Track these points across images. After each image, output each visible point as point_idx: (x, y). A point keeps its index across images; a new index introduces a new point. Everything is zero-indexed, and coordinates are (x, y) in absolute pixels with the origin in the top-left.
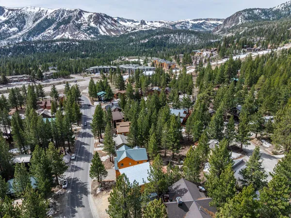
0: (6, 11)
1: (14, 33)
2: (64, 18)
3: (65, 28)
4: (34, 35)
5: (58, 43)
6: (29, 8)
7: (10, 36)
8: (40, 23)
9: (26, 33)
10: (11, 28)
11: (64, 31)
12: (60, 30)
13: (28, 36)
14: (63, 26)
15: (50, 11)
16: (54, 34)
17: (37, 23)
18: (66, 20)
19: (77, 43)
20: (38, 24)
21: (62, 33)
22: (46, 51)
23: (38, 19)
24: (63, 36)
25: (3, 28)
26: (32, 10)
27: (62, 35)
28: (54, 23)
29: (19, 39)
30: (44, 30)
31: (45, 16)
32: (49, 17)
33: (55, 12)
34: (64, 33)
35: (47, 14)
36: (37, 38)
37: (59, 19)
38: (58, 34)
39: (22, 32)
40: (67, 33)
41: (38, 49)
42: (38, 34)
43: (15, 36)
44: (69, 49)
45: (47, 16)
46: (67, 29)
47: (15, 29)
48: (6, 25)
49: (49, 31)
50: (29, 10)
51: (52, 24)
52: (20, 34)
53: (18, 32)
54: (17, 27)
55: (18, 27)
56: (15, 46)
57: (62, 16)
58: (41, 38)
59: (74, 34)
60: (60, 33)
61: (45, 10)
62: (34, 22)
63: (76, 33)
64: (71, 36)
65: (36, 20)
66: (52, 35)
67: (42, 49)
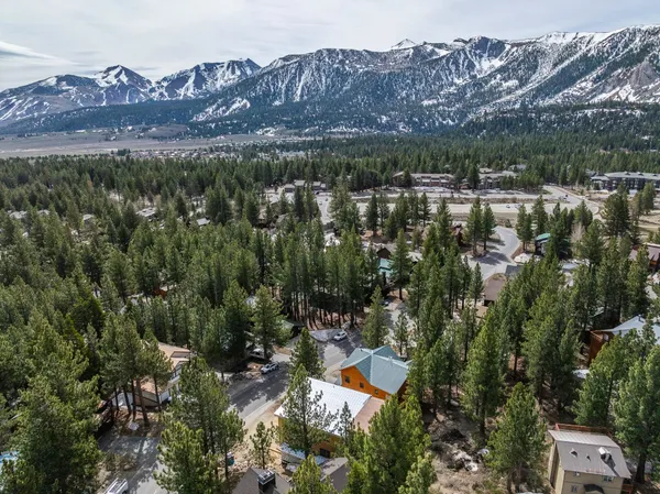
0: (508, 47)
1: (510, 91)
2: (632, 50)
3: (625, 74)
4: (547, 95)
5: (589, 112)
6: (553, 37)
7: (500, 97)
8: (568, 66)
9: (532, 90)
10: (506, 81)
11: (620, 82)
12: (610, 80)
13: (535, 97)
14: (620, 71)
15: (598, 38)
16: (593, 90)
17: (560, 67)
18: (633, 55)
19: (638, 113)
20: (563, 69)
21: (614, 88)
22: (555, 129)
23: (566, 58)
24: (614, 95)
25: (492, 82)
26: (559, 41)
27: (614, 92)
28: (600, 64)
29: (515, 103)
30: (571, 81)
31: (584, 49)
32: (592, 52)
33: (611, 39)
34: (618, 89)
35: (590, 46)
36: (552, 101)
37: (617, 55)
38: (602, 92)
39: (524, 88)
40: (628, 87)
41: (539, 125)
42: (556, 93)
43: (508, 97)
44: (611, 126)
45: (589, 51)
46: (628, 78)
47: (513, 83)
48: (499, 76)
49: (584, 84)
50: (551, 41)
51: (594, 68)
52: (520, 92)
53: (517, 88)
54: (517, 79)
55: (520, 80)
56: (496, 117)
57: (626, 46)
58: (559, 101)
59: (646, 90)
60: (609, 88)
61: (588, 35)
62: (555, 65)
63: (651, 86)
64: (635, 94)
65: (562, 61)
66: (588, 93)
67: (548, 125)
